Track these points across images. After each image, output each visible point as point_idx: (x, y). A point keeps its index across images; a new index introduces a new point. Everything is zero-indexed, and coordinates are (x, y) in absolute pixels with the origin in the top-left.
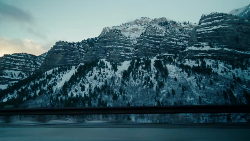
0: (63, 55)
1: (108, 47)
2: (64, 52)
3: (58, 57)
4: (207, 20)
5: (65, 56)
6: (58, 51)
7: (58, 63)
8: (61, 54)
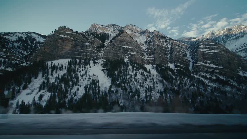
0: (71, 44)
1: (127, 47)
2: (74, 42)
3: (65, 46)
4: (205, 44)
5: (75, 46)
6: (66, 38)
7: (65, 53)
8: (70, 43)
